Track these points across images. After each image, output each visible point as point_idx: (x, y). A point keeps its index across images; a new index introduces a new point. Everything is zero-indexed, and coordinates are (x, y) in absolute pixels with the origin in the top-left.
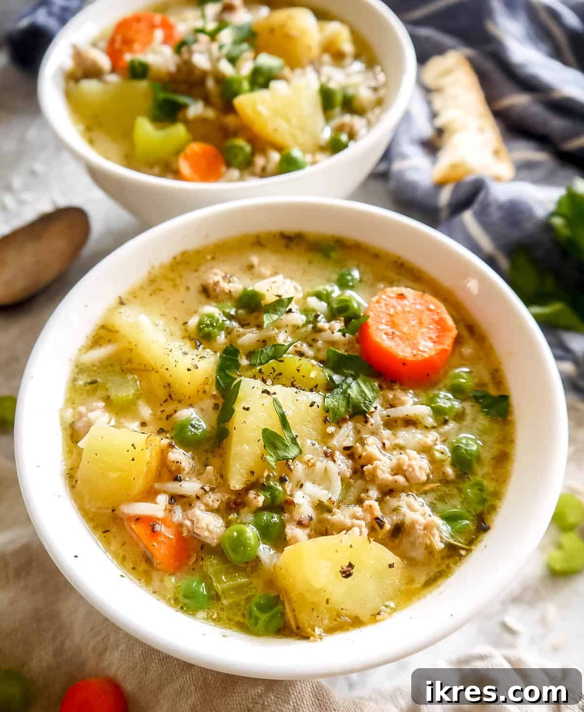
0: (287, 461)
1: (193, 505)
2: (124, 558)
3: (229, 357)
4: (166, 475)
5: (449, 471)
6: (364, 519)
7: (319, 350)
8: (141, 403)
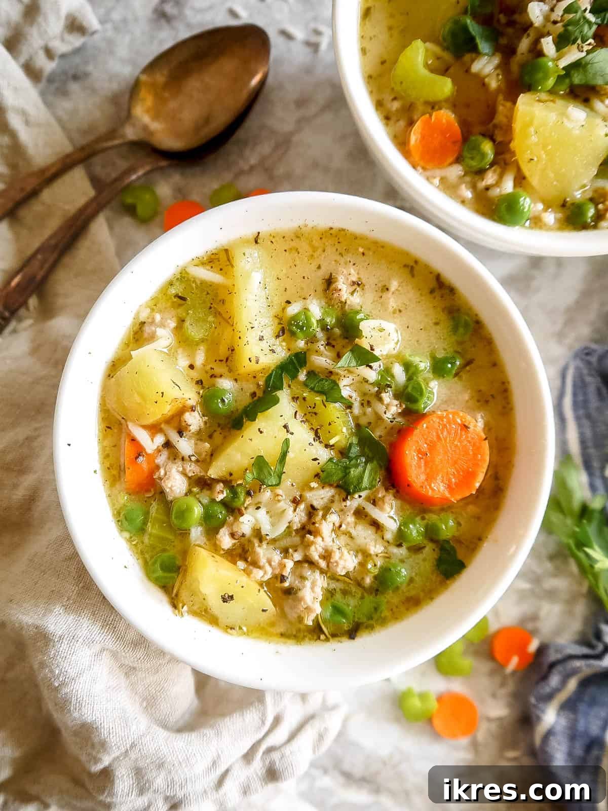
0: (263, 485)
1: (176, 461)
2: (107, 456)
3: (295, 361)
4: (175, 424)
5: (368, 581)
6: (273, 569)
7: (365, 414)
8: (202, 348)
